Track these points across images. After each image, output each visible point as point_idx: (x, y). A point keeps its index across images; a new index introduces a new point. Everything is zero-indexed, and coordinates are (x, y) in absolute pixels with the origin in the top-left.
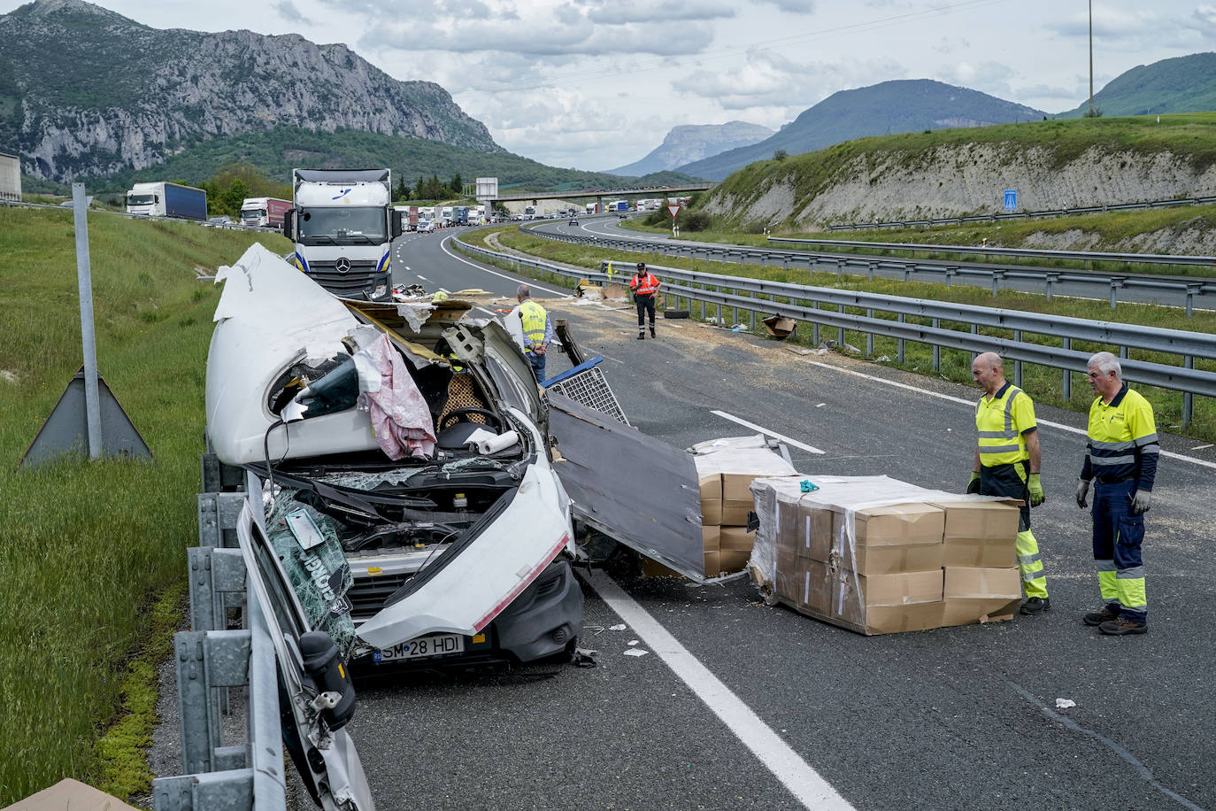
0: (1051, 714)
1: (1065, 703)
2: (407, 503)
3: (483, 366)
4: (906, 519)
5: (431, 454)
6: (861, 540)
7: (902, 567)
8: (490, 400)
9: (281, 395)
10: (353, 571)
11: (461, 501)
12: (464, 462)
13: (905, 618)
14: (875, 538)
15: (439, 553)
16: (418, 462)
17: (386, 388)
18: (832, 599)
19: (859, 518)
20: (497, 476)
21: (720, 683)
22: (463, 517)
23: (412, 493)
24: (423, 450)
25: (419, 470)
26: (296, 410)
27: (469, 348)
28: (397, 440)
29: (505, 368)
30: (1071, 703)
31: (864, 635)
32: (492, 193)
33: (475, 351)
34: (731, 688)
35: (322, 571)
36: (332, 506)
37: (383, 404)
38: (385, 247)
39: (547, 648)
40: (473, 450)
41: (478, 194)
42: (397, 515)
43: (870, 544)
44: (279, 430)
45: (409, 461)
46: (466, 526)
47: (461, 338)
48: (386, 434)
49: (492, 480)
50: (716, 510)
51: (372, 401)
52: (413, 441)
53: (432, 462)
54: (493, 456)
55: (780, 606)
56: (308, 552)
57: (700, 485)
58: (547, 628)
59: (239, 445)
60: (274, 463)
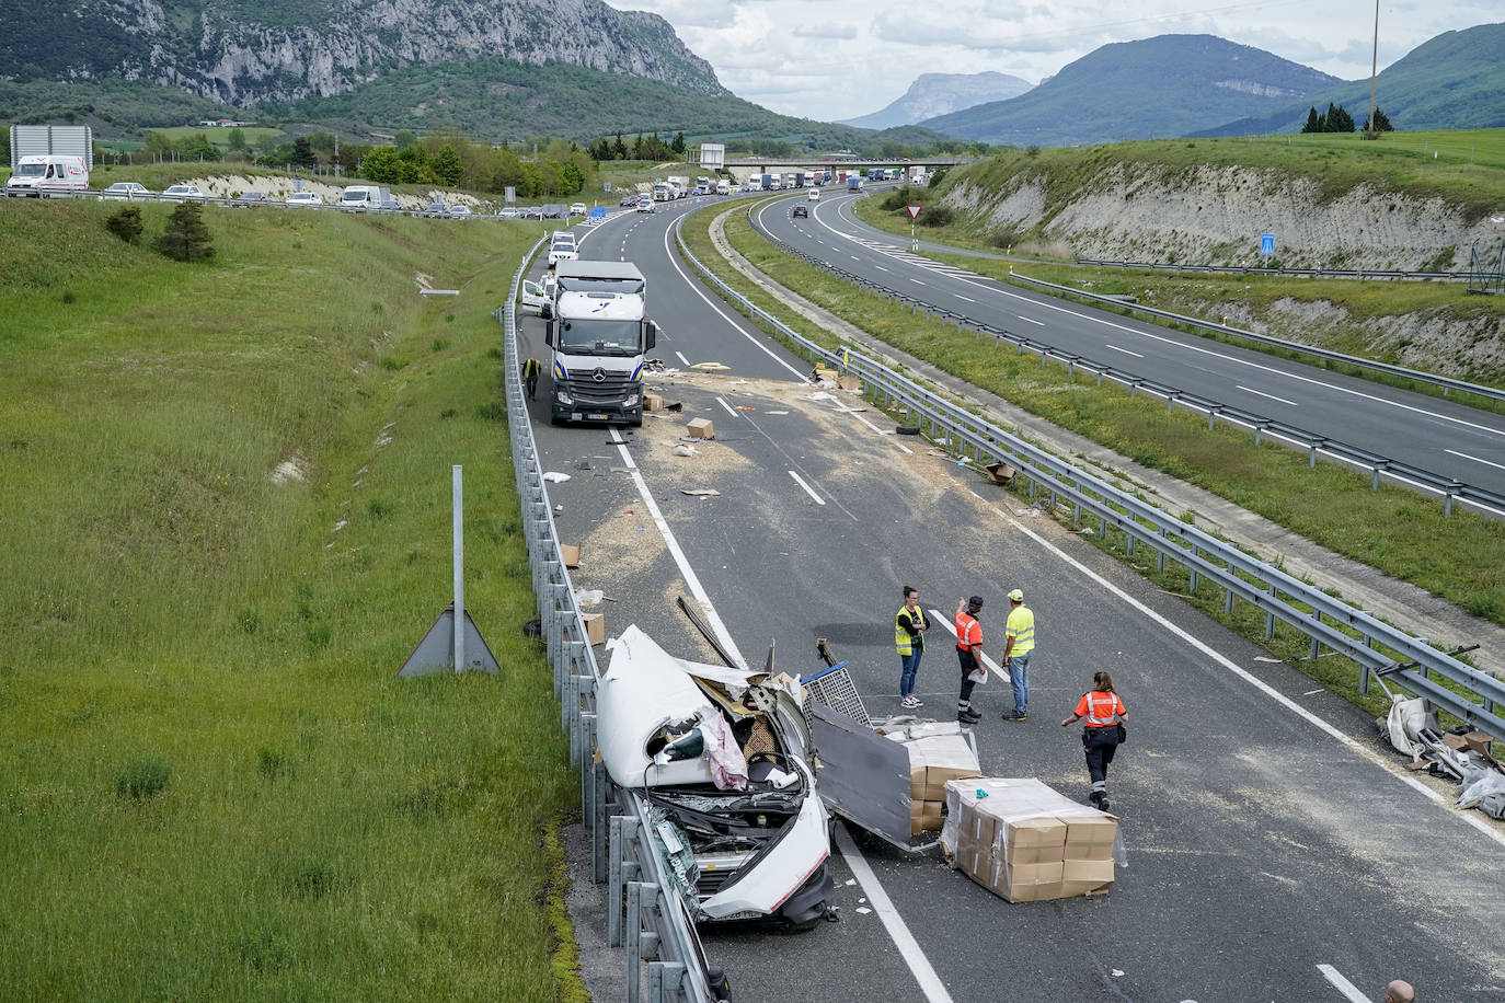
0: (1108, 981)
1: (1118, 973)
2: (731, 822)
3: (775, 714)
5: (744, 787)
6: (1012, 843)
7: (1037, 860)
8: (778, 736)
9: (655, 746)
10: (699, 867)
11: (762, 820)
12: (765, 795)
13: (1036, 893)
14: (1020, 842)
15: (750, 857)
16: (736, 793)
17: (720, 748)
18: (991, 872)
19: (1011, 828)
20: (786, 806)
21: (914, 941)
22: (764, 832)
23: (733, 815)
24: (739, 786)
25: (738, 798)
26: (663, 758)
27: (766, 702)
28: (725, 780)
29: (789, 718)
30: (1121, 973)
31: (1009, 902)
32: (718, 162)
33: (770, 703)
34: (921, 946)
35: (681, 867)
36: (688, 827)
37: (718, 759)
38: (639, 359)
39: (811, 916)
40: (769, 785)
41: (702, 161)
42: (724, 830)
43: (1016, 846)
44: (652, 768)
45: (732, 792)
46: (767, 839)
47: (762, 695)
48: (719, 777)
49: (781, 808)
50: (922, 791)
51: (711, 756)
52: (734, 780)
53: (745, 793)
54: (782, 790)
55: (959, 870)
56: (672, 855)
57: (912, 773)
58: (812, 904)
59: (628, 776)
60: (650, 789)
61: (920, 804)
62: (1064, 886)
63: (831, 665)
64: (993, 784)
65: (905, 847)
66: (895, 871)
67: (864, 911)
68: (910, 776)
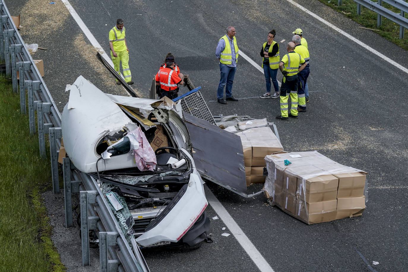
0: (371, 268)
1: (376, 263)
2: (149, 190)
3: (167, 123)
4: (324, 183)
5: (155, 169)
6: (308, 191)
7: (323, 200)
8: (170, 136)
9: (101, 148)
10: (133, 217)
11: (167, 188)
12: (168, 173)
13: (322, 218)
14: (313, 190)
15: (162, 210)
16: (150, 173)
17: (140, 148)
18: (296, 207)
19: (307, 182)
20: (180, 178)
21: (258, 252)
22: (169, 195)
23: (149, 186)
24: (152, 168)
25: (152, 176)
26: (107, 155)
27: (162, 117)
28: (143, 165)
29: (177, 126)
31: (307, 224)
33: (165, 118)
34: (262, 254)
35: (123, 219)
36: (125, 195)
37: (139, 154)
39: (198, 241)
40: (170, 167)
42: (145, 195)
43: (311, 192)
44: (101, 161)
46: (171, 199)
47: (159, 113)
48: (140, 164)
49: (178, 180)
50: (250, 161)
51: (135, 152)
52: (149, 165)
53: (155, 172)
54: (177, 170)
55: (276, 206)
56: (117, 212)
57: (244, 152)
58: (198, 235)
59: (86, 166)
60: (101, 173)
61: (249, 169)
62: (338, 213)
63: (190, 90)
64: (293, 156)
65: (244, 195)
66: (238, 209)
67: (226, 235)
68: (243, 153)
